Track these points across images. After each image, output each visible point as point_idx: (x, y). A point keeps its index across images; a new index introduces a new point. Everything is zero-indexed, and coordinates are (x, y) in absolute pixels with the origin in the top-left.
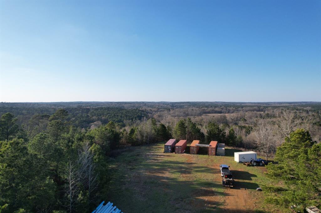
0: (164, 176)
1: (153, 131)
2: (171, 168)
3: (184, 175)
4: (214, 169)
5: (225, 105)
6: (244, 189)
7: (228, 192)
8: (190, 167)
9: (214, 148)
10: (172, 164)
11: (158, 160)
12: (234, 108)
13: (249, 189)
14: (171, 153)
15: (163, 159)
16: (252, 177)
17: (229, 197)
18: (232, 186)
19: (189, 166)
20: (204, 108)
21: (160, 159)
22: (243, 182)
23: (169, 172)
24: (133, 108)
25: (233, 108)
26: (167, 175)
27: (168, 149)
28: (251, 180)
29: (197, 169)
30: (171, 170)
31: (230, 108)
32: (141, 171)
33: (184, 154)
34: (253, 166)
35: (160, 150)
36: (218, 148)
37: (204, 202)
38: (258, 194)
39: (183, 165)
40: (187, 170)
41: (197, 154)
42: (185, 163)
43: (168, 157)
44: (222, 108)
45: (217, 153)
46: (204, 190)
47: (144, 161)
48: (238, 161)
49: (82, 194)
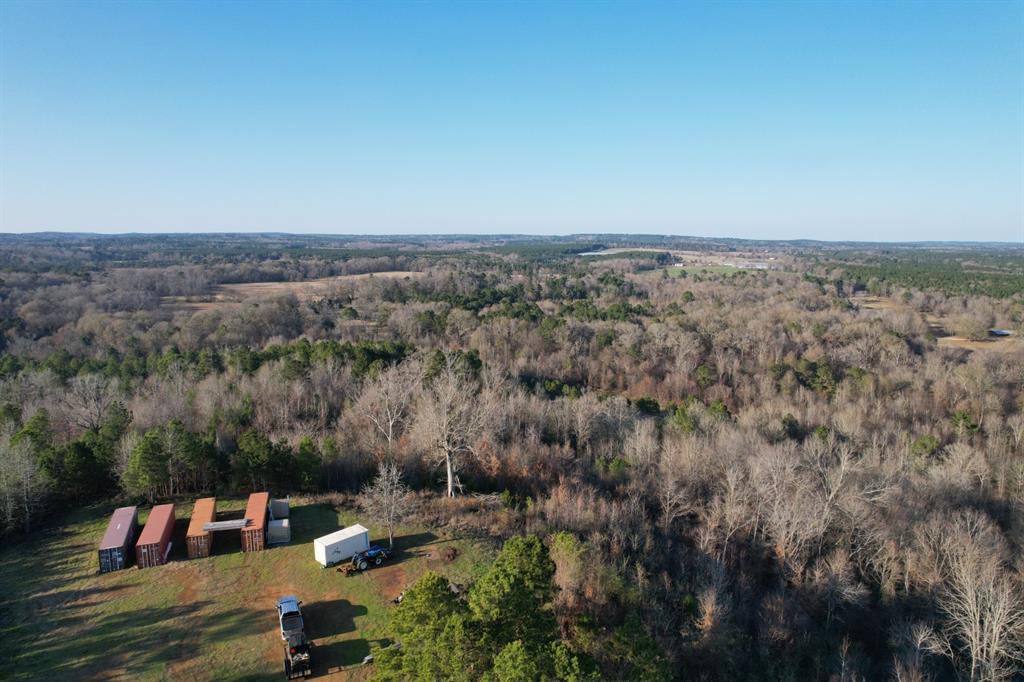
2: (132, 648)
3: (178, 667)
6: (337, 669)
8: (192, 623)
10: (136, 629)
11: (81, 620)
13: (348, 667)
14: (125, 568)
15: (99, 609)
16: (355, 619)
19: (189, 621)
20: (222, 266)
21: (87, 611)
22: (335, 644)
23: (129, 669)
27: (113, 561)
28: (354, 628)
29: (215, 628)
30: (134, 657)
33: (171, 563)
35: (82, 560)
39: (169, 623)
40: (185, 642)
41: (209, 555)
42: (177, 610)
43: (117, 593)
44: (285, 263)
45: (269, 539)
47: (27, 645)
48: (325, 562)
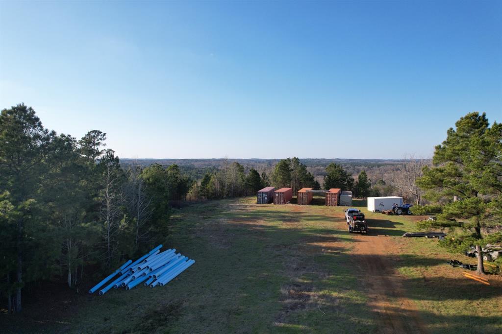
0: (257, 224)
1: (240, 180)
2: (267, 217)
3: (289, 223)
4: (335, 218)
5: (352, 163)
6: (384, 236)
7: (358, 239)
9: (335, 194)
10: (270, 214)
11: (247, 210)
12: (367, 167)
13: (391, 236)
14: (268, 203)
15: (255, 209)
16: (395, 225)
17: (360, 243)
18: (365, 232)
19: (296, 215)
20: (319, 167)
21: (250, 209)
22: (382, 229)
23: (265, 220)
24: (209, 167)
25: (365, 168)
26: (262, 223)
27: (263, 199)
28: (395, 227)
29: (309, 218)
30: (268, 219)
31: (360, 167)
32: (221, 220)
33: (289, 204)
34: (397, 214)
35: (251, 201)
36: (341, 195)
37: (321, 247)
38: (405, 240)
39: (287, 214)
40: (292, 219)
41: (308, 204)
42: (289, 212)
43: (263, 207)
45: (341, 202)
46: (320, 236)
47: (225, 211)
48: (374, 210)
49: (126, 219)
